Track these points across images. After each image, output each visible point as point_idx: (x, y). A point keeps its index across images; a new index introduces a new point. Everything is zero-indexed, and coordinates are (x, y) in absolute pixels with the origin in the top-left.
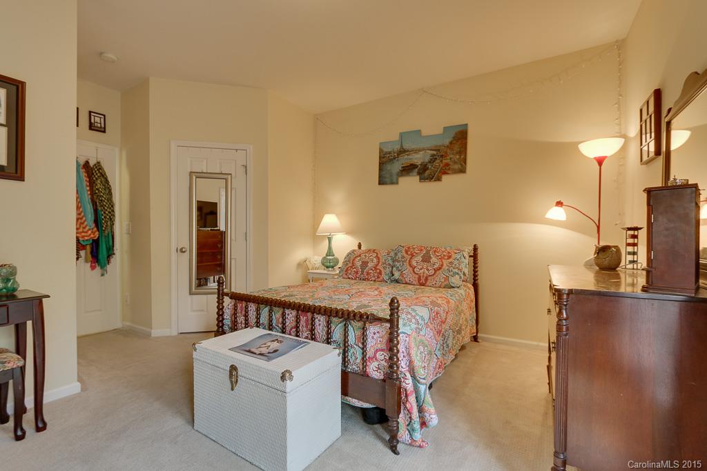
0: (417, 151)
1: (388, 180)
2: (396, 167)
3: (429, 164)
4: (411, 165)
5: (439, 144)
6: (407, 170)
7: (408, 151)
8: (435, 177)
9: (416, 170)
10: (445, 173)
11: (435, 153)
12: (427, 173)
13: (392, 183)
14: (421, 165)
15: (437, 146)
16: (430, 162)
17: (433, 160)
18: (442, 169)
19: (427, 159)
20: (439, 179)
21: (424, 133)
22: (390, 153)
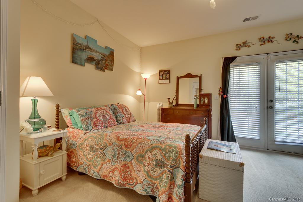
0: (96, 52)
1: (79, 62)
2: (84, 55)
3: (100, 62)
4: (92, 58)
5: (105, 53)
6: (90, 60)
7: (91, 49)
8: (102, 69)
9: (95, 62)
10: (107, 69)
11: (103, 57)
12: (100, 65)
13: (81, 65)
14: (97, 60)
15: (104, 54)
16: (101, 60)
17: (102, 60)
18: (105, 66)
19: (100, 58)
20: (104, 71)
21: (98, 44)
22: (80, 44)
